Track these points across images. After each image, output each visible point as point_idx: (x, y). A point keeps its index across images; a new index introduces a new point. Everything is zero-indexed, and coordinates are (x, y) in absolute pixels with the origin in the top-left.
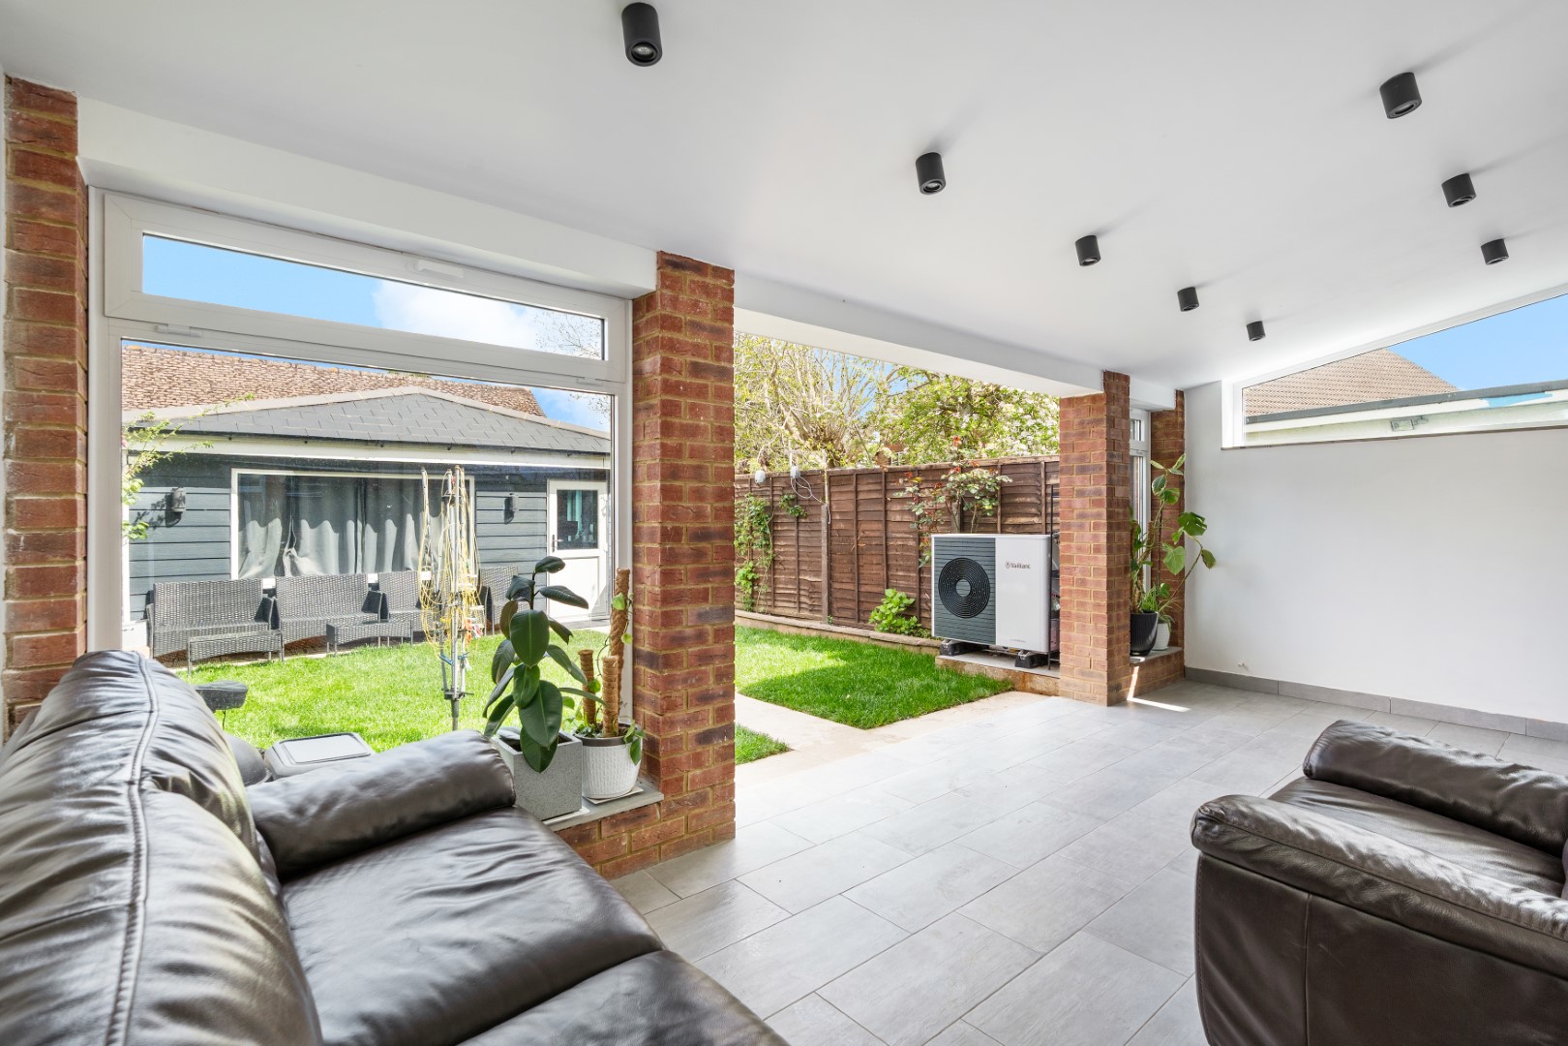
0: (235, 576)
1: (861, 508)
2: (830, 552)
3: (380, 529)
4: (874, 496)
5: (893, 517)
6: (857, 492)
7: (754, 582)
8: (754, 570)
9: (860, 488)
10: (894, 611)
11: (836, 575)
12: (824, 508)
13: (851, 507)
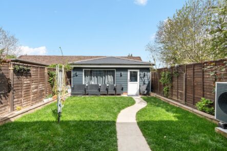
0: (83, 84)
1: (195, 74)
2: (186, 85)
3: (102, 77)
4: (199, 70)
5: (205, 76)
6: (194, 70)
7: (168, 91)
8: (168, 88)
9: (195, 68)
10: (204, 105)
11: (188, 92)
12: (184, 74)
13: (192, 74)
